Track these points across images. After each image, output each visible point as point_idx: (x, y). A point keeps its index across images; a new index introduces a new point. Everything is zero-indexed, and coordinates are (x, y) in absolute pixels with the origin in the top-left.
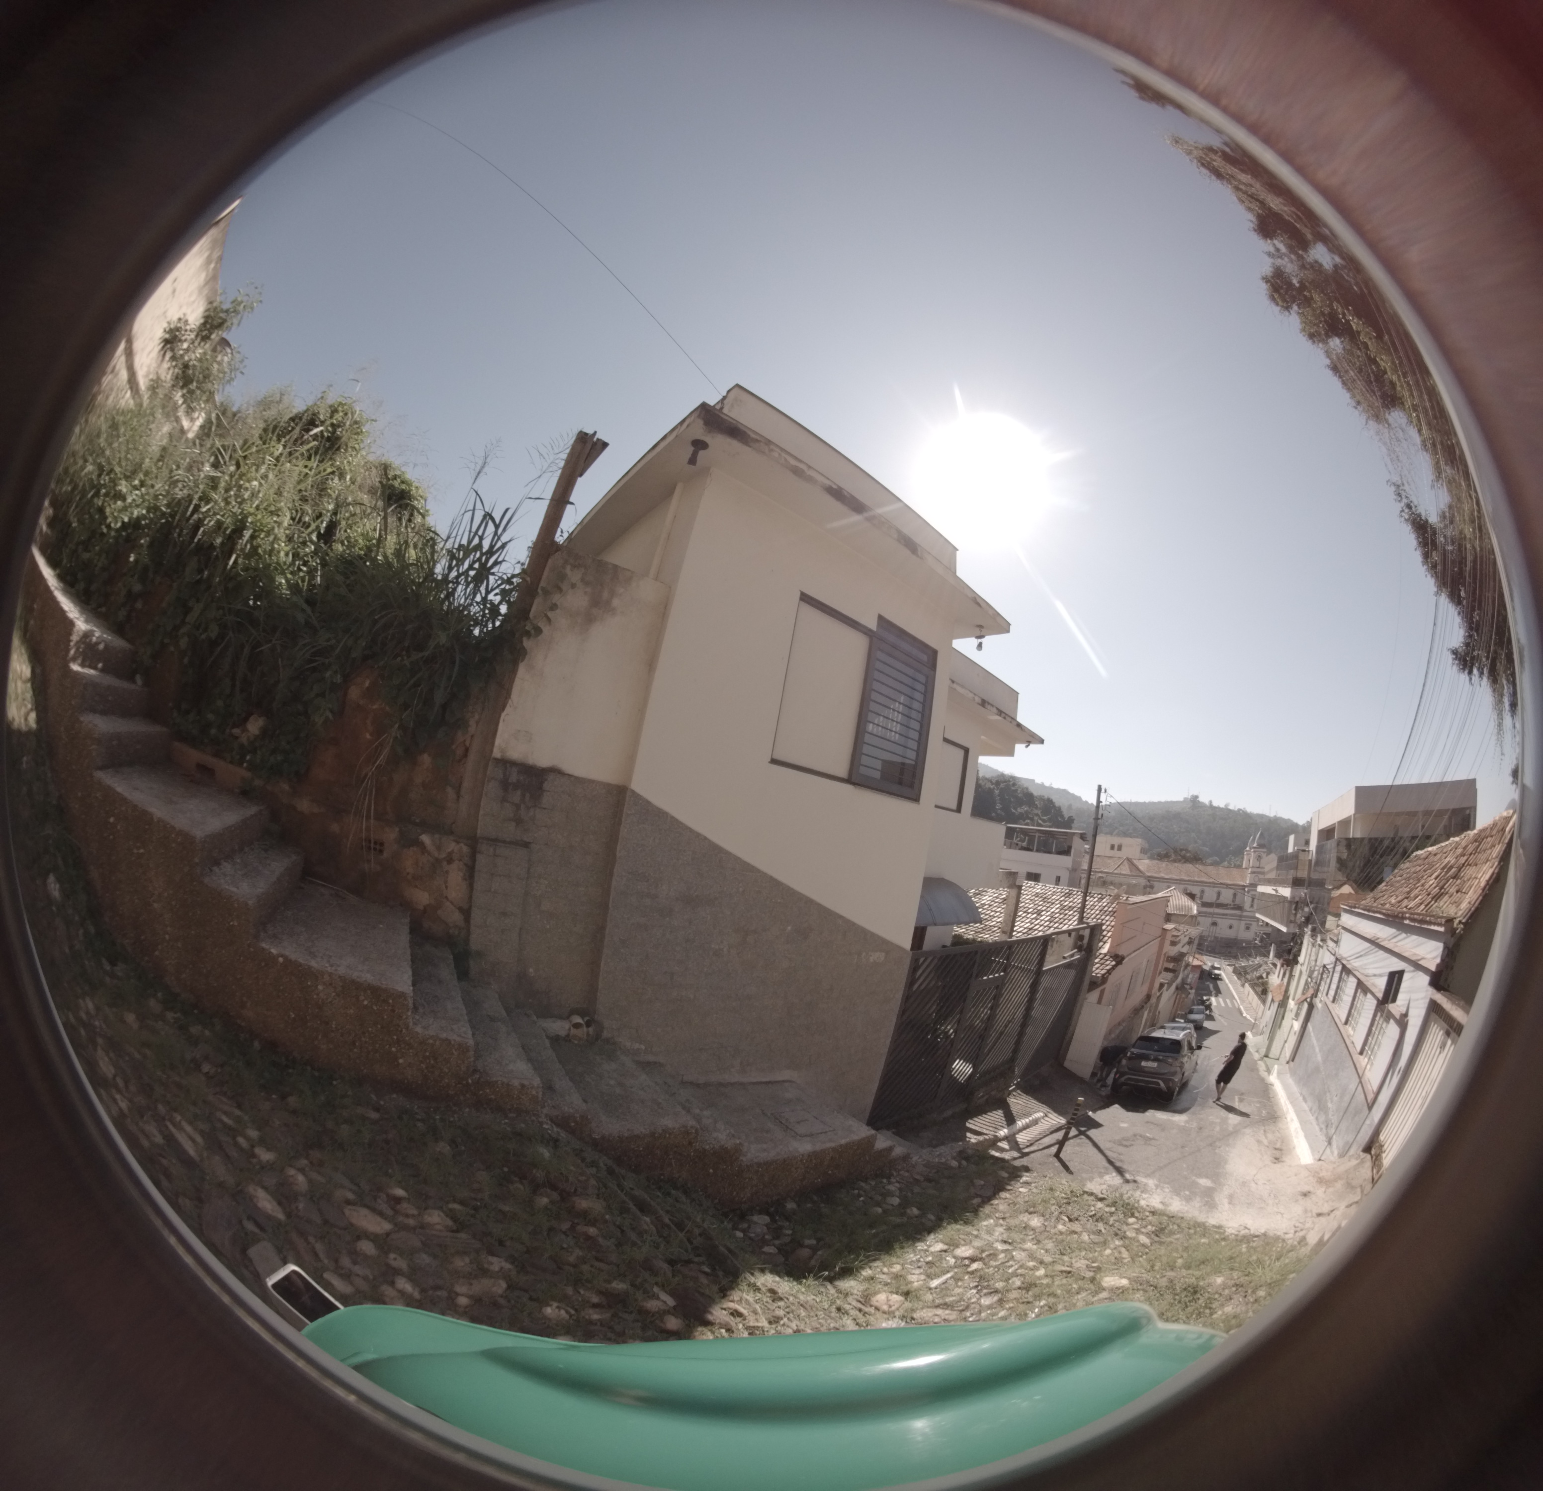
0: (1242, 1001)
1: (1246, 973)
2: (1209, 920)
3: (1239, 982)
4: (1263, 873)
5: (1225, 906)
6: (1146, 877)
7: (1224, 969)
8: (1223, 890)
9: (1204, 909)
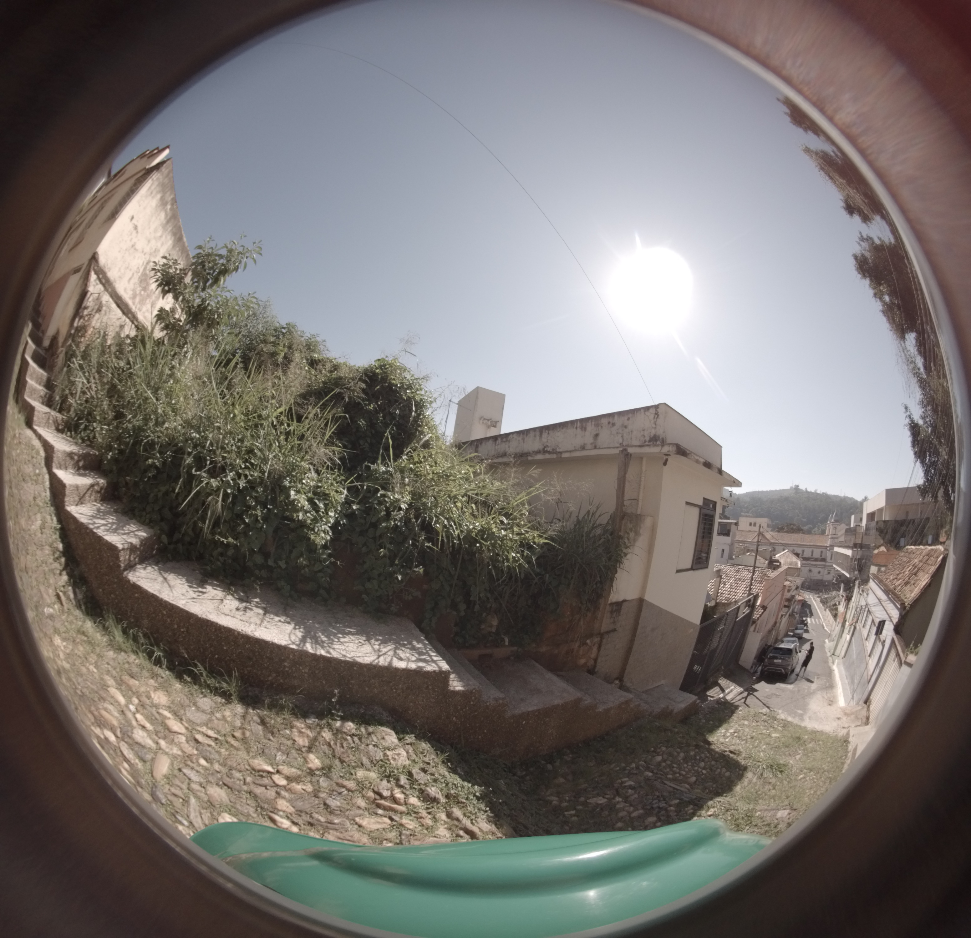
0: (825, 620)
1: (827, 602)
2: (807, 569)
3: (823, 608)
4: (837, 538)
5: (816, 560)
6: (771, 544)
7: (815, 600)
8: (815, 550)
9: (805, 562)
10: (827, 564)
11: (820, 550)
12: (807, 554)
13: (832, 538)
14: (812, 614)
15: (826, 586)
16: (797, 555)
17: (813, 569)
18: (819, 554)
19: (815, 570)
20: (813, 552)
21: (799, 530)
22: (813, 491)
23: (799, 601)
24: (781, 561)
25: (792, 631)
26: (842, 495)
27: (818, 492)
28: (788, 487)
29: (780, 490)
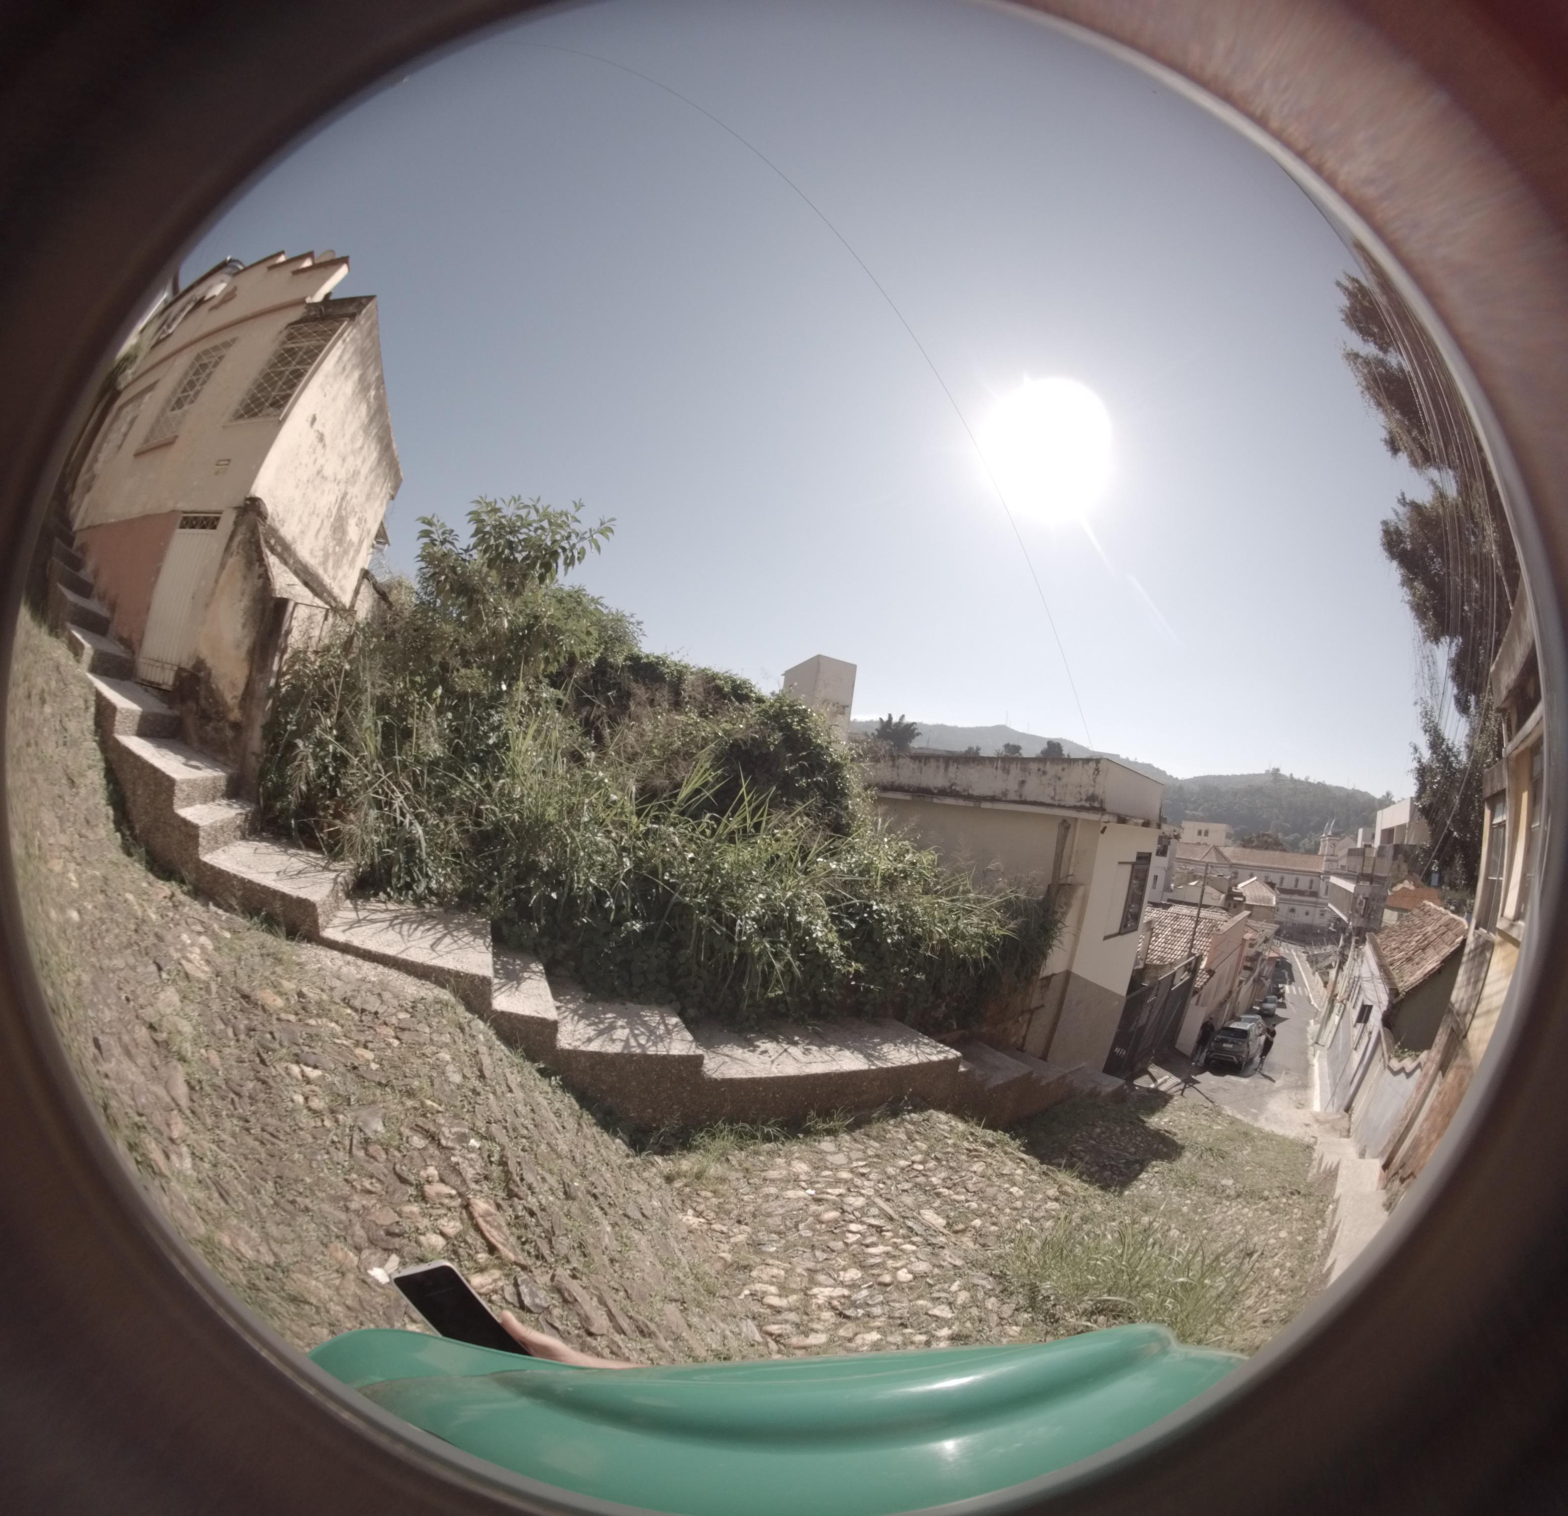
0: (1312, 989)
1: (1317, 961)
2: (1287, 907)
3: (1311, 970)
5: (1301, 893)
6: (1232, 865)
7: (1299, 957)
8: (1301, 878)
9: (1284, 896)
10: (1320, 901)
11: (1308, 879)
12: (1289, 883)
13: (1328, 860)
14: (1292, 980)
15: (1317, 934)
16: (1272, 885)
17: (1297, 907)
18: (1308, 884)
19: (1301, 910)
20: (1297, 881)
21: (1274, 845)
22: (1303, 778)
23: (1271, 959)
24: (1246, 893)
25: (1259, 1004)
26: (1350, 787)
27: (1311, 780)
28: (1263, 772)
29: (1249, 775)
